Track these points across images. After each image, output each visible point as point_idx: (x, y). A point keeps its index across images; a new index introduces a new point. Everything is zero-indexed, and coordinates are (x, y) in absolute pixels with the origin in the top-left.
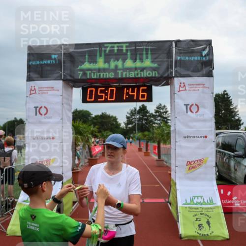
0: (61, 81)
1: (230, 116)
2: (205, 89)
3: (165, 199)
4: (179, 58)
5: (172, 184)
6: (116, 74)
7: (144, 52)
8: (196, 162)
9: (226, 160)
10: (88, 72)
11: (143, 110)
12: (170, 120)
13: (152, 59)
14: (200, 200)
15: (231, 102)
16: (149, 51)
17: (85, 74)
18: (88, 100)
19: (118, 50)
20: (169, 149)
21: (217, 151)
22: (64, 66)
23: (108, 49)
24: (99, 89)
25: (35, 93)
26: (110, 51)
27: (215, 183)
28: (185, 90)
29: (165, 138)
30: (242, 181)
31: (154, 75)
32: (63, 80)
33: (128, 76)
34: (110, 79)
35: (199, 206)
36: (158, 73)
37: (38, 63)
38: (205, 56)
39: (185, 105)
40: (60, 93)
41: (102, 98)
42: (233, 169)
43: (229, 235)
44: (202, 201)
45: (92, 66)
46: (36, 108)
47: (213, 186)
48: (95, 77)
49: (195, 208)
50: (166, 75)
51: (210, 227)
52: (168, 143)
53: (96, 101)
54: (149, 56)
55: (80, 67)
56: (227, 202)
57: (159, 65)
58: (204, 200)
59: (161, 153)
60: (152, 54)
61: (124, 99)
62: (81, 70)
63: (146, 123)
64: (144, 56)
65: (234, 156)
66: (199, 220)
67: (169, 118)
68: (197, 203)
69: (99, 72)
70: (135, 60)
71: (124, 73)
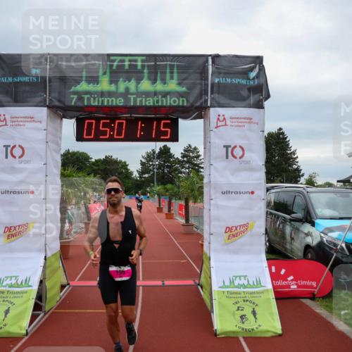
0: (46, 108)
1: (286, 163)
2: (252, 125)
3: (194, 281)
4: (217, 80)
5: (204, 259)
6: (127, 100)
7: (168, 71)
8: (238, 228)
9: (279, 225)
10: (86, 97)
11: (165, 152)
12: (203, 168)
13: (178, 80)
14: (243, 281)
15: (288, 144)
16: (175, 68)
17: (80, 99)
18: (85, 137)
19: (130, 65)
20: (201, 209)
21: (267, 212)
22: (49, 86)
23: (115, 64)
24: (102, 121)
25: (6, 125)
26: (118, 66)
27: (264, 257)
28: (226, 125)
29: (197, 193)
30: (301, 254)
31: (181, 104)
32: (48, 107)
33: (144, 104)
34: (117, 107)
35: (242, 290)
36: (187, 101)
37: (10, 79)
38: (254, 79)
39: (224, 146)
40: (43, 125)
41: (106, 135)
42: (288, 237)
43: (282, 330)
44: (246, 283)
45: (91, 87)
46: (6, 147)
47: (262, 261)
48: (96, 104)
49: (236, 293)
50: (198, 104)
51: (256, 318)
52: (199, 201)
53: (96, 139)
54: (175, 75)
55: (73, 89)
56: (280, 283)
57: (188, 89)
58: (248, 281)
59: (190, 215)
60: (178, 73)
61: (138, 136)
62: (75, 93)
63: (169, 172)
64: (168, 75)
65: (291, 220)
66: (242, 310)
67: (202, 166)
68: (239, 286)
69: (102, 97)
70: (154, 81)
71: (138, 100)
